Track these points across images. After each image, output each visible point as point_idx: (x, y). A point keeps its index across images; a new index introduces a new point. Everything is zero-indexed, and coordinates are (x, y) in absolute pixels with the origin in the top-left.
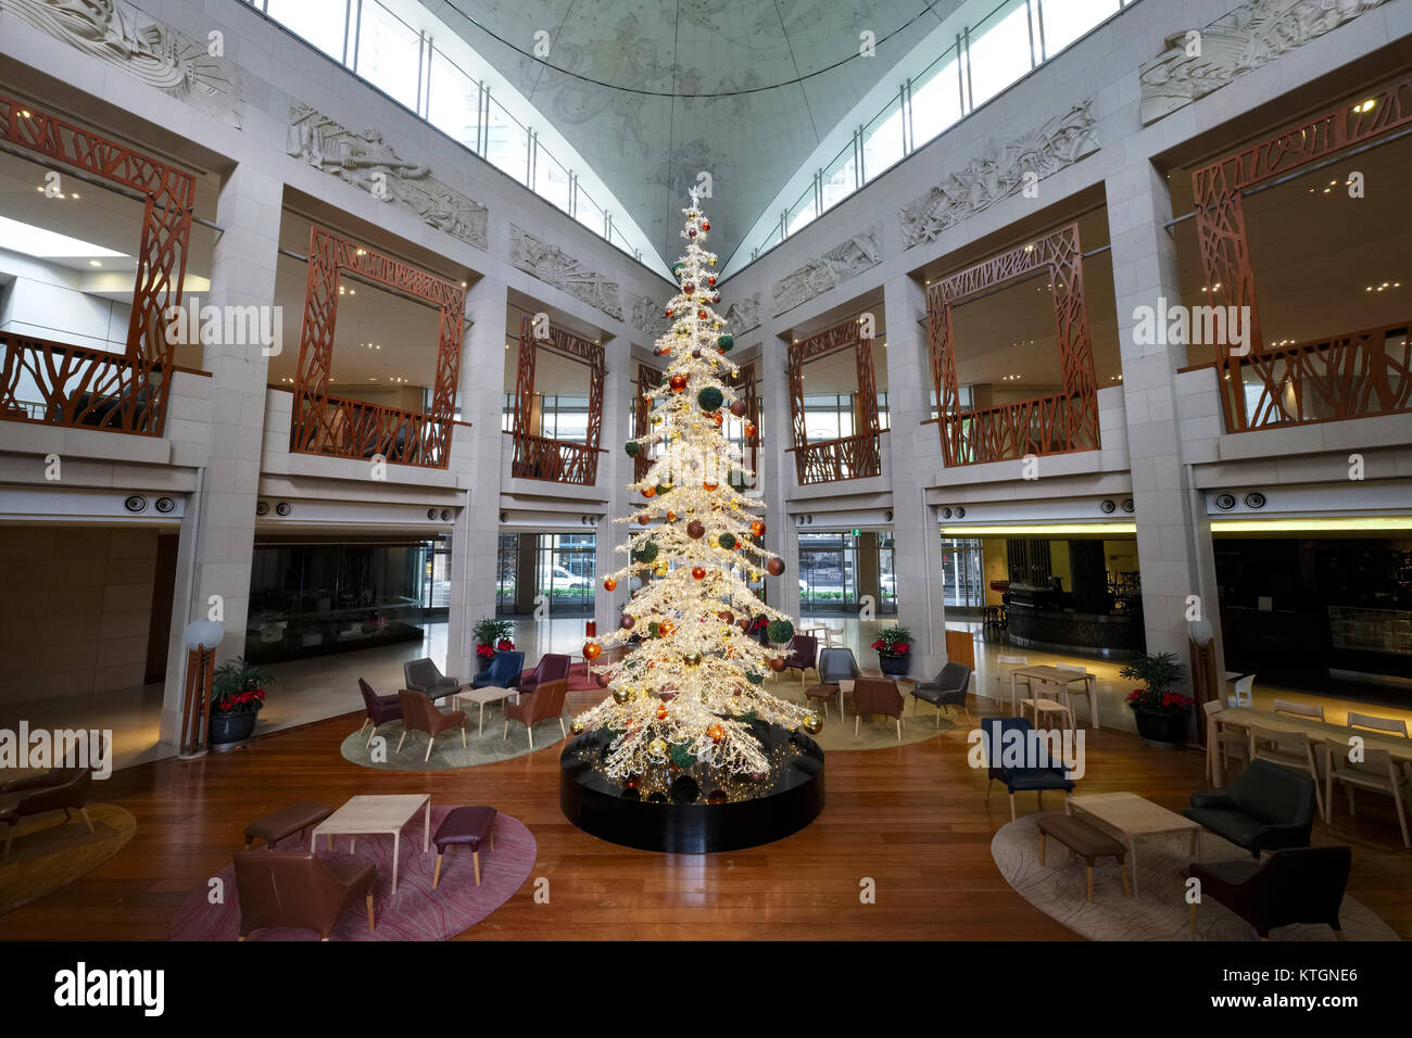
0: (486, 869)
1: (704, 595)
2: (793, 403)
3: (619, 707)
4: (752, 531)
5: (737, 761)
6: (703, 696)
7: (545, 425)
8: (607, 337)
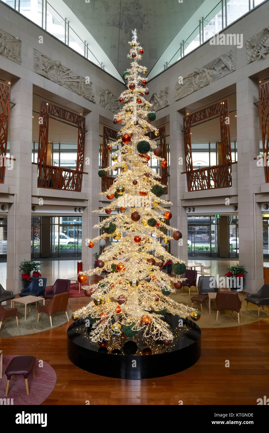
0: (32, 387)
1: (140, 250)
2: (186, 148)
3: (96, 307)
4: (165, 217)
5: (157, 334)
6: (139, 302)
7: (54, 159)
8: (86, 112)
